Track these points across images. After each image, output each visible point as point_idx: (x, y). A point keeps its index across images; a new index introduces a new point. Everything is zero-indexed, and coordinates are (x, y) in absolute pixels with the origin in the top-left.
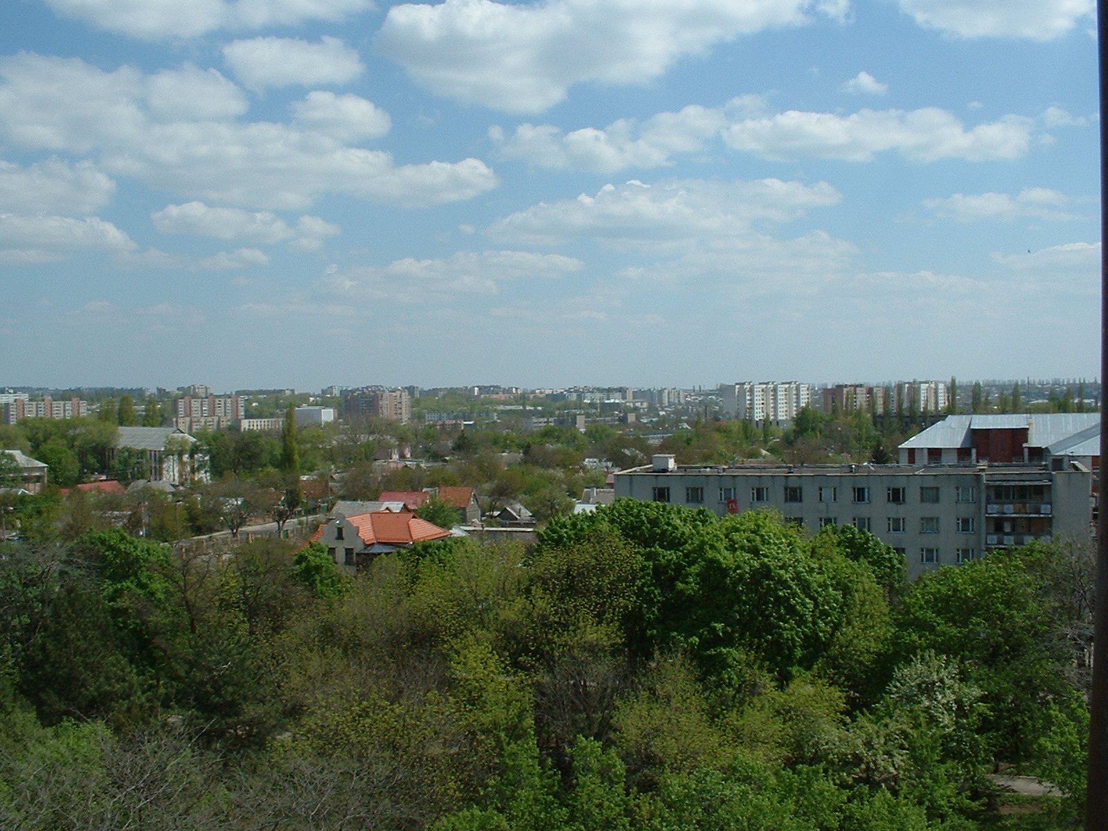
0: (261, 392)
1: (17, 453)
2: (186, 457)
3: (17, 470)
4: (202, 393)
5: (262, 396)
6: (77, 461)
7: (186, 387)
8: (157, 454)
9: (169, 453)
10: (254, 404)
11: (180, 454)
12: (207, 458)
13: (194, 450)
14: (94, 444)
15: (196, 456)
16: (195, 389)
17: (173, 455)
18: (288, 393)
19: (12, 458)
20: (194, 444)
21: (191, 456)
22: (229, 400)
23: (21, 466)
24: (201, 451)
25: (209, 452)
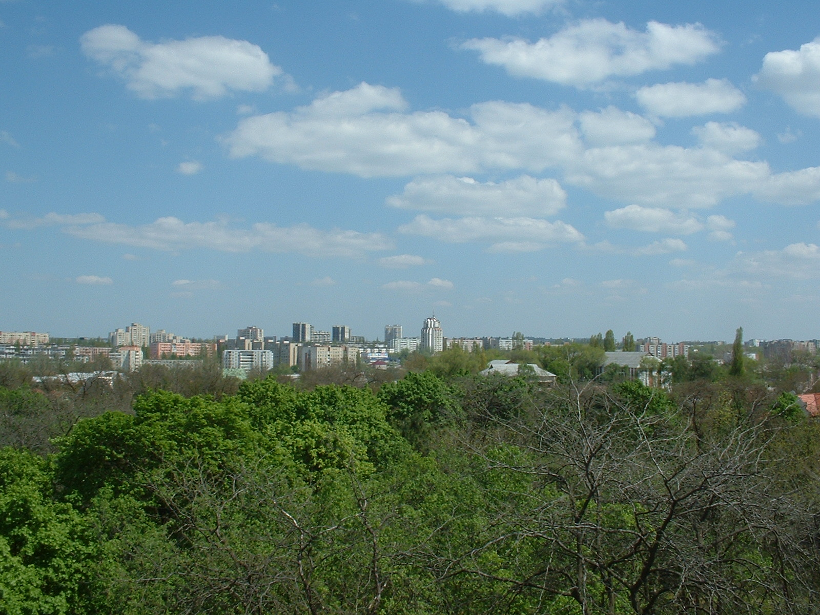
0: (699, 343)
1: (535, 366)
2: (655, 373)
3: (535, 377)
4: (655, 342)
5: (700, 346)
6: (577, 372)
7: (643, 339)
8: (634, 370)
9: (643, 369)
10: (695, 350)
11: (651, 371)
12: (670, 374)
13: (661, 368)
14: (588, 363)
15: (662, 373)
16: (650, 340)
17: (646, 371)
18: (720, 343)
19: (532, 369)
20: (661, 364)
21: (659, 372)
22: (677, 346)
23: (537, 375)
24: (666, 369)
25: (671, 370)
